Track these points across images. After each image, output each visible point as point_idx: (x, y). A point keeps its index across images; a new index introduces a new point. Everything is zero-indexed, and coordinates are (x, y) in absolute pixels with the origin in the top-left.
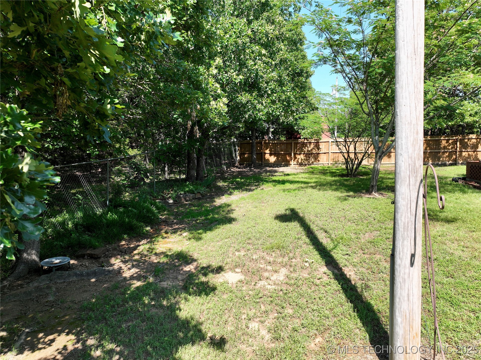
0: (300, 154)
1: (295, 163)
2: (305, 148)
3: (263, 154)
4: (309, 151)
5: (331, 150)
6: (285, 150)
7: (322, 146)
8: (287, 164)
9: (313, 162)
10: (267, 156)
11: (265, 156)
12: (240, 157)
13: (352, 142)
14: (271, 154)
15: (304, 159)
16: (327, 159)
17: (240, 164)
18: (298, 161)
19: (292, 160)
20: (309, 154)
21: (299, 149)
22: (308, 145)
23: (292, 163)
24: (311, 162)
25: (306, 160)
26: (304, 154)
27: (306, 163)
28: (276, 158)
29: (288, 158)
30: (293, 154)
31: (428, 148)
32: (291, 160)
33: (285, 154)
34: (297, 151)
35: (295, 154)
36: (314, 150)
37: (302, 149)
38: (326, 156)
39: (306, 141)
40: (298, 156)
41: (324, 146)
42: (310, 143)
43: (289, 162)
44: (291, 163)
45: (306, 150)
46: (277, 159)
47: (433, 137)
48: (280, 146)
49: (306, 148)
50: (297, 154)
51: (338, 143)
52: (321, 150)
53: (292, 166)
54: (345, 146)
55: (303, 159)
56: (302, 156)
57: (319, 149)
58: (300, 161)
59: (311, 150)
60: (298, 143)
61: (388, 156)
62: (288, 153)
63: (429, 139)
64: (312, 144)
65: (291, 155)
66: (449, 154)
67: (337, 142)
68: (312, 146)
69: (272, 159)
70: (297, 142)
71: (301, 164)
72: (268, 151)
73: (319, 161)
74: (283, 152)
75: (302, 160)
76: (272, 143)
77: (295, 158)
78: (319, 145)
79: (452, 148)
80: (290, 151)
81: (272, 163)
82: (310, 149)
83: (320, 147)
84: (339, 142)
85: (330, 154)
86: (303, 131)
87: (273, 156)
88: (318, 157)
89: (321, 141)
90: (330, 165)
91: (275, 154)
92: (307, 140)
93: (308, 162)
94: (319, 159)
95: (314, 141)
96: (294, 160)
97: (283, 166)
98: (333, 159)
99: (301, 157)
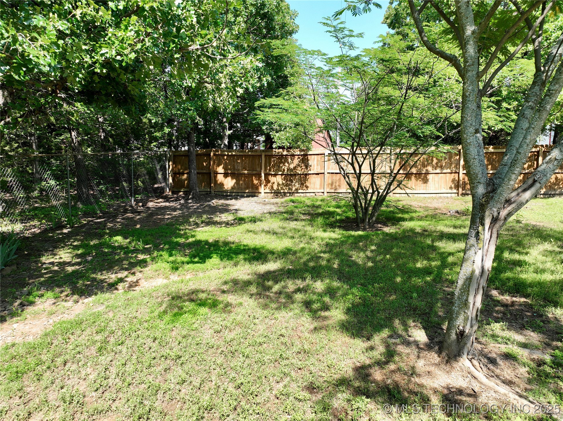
0: (275, 175)
1: (268, 190)
2: (284, 164)
3: (212, 175)
4: (291, 170)
5: (328, 168)
6: (251, 169)
7: (313, 161)
8: (254, 193)
9: (297, 189)
10: (220, 178)
11: (215, 177)
12: (173, 180)
13: (367, 154)
14: (226, 175)
15: (283, 184)
16: (321, 185)
17: (173, 193)
18: (272, 187)
19: (263, 186)
20: (291, 175)
21: (274, 166)
22: (290, 160)
23: (262, 189)
24: (294, 189)
25: (286, 185)
26: (282, 175)
27: (286, 191)
28: (234, 181)
29: (256, 182)
30: (263, 175)
31: (490, 167)
32: (261, 185)
33: (250, 176)
34: (270, 170)
35: (267, 175)
36: (299, 168)
37: (279, 167)
38: (319, 179)
39: (285, 153)
40: (272, 179)
41: (315, 162)
42: (293, 155)
43: (257, 188)
44: (260, 191)
45: (285, 167)
46: (237, 183)
47: (499, 148)
48: (242, 161)
49: (286, 164)
50: (272, 175)
51: (339, 157)
52: (312, 168)
53: (262, 195)
54: (352, 164)
55: (281, 183)
56: (279, 179)
57: (307, 166)
58: (275, 187)
59: (295, 168)
60: (272, 156)
61: (423, 179)
62: (254, 172)
63: (492, 150)
64: (297, 157)
65: (261, 177)
66: (523, 177)
67: (335, 154)
68: (296, 161)
69: (229, 183)
70: (269, 154)
71: (277, 194)
72: (220, 169)
73: (307, 187)
74: (246, 172)
75: (278, 185)
76: (228, 155)
77: (268, 182)
78: (308, 160)
79: (529, 167)
80: (259, 169)
81: (226, 191)
82: (292, 166)
83: (310, 163)
84: (340, 154)
85: (327, 175)
86: (277, 135)
87: (229, 179)
88: (306, 180)
89: (310, 153)
90: (326, 194)
91: (233, 175)
92: (288, 151)
93: (289, 189)
94: (308, 184)
95: (298, 153)
96: (265, 186)
97: (248, 196)
98: (332, 185)
99: (277, 180)
